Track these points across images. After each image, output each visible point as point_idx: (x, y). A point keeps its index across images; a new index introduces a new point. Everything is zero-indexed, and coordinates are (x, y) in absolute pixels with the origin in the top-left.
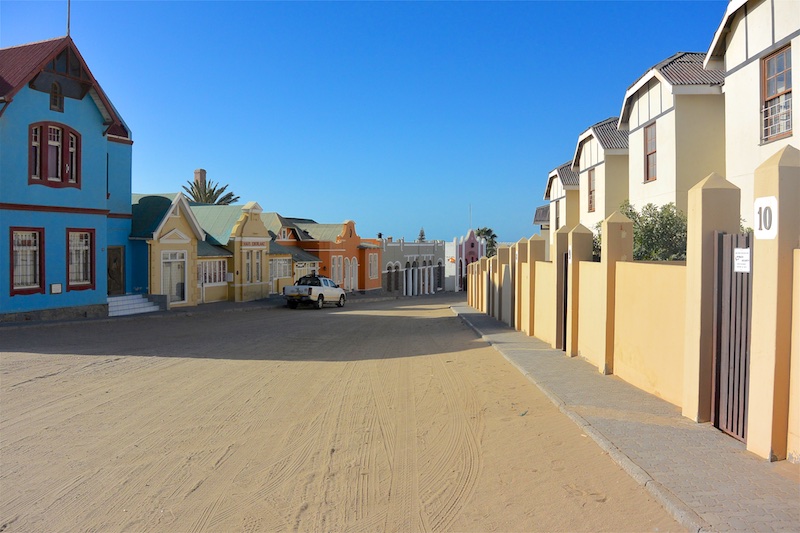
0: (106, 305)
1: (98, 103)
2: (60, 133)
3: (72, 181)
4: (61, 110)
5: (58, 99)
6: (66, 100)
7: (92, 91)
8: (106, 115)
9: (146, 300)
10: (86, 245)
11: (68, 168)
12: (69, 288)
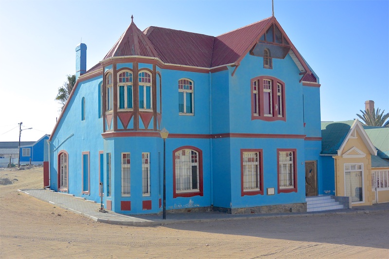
0: (305, 204)
1: (295, 60)
2: (271, 83)
3: (280, 116)
4: (271, 67)
5: (268, 61)
6: (273, 60)
7: (290, 52)
8: (301, 68)
9: (334, 200)
10: (291, 160)
11: (277, 107)
12: (279, 191)
